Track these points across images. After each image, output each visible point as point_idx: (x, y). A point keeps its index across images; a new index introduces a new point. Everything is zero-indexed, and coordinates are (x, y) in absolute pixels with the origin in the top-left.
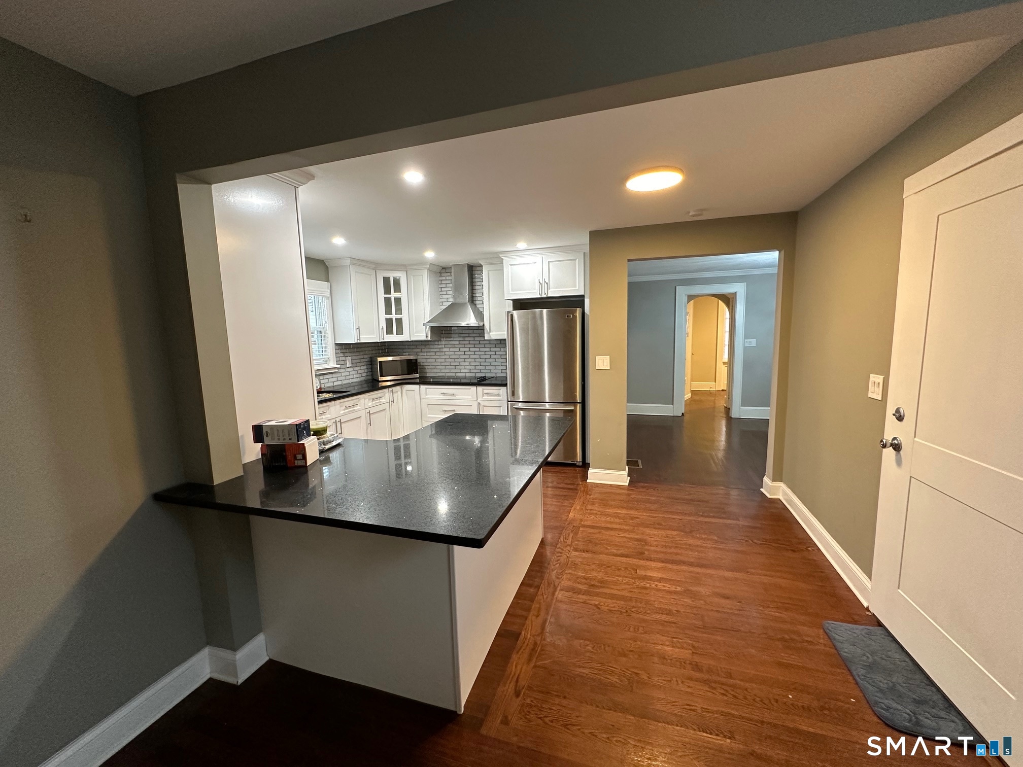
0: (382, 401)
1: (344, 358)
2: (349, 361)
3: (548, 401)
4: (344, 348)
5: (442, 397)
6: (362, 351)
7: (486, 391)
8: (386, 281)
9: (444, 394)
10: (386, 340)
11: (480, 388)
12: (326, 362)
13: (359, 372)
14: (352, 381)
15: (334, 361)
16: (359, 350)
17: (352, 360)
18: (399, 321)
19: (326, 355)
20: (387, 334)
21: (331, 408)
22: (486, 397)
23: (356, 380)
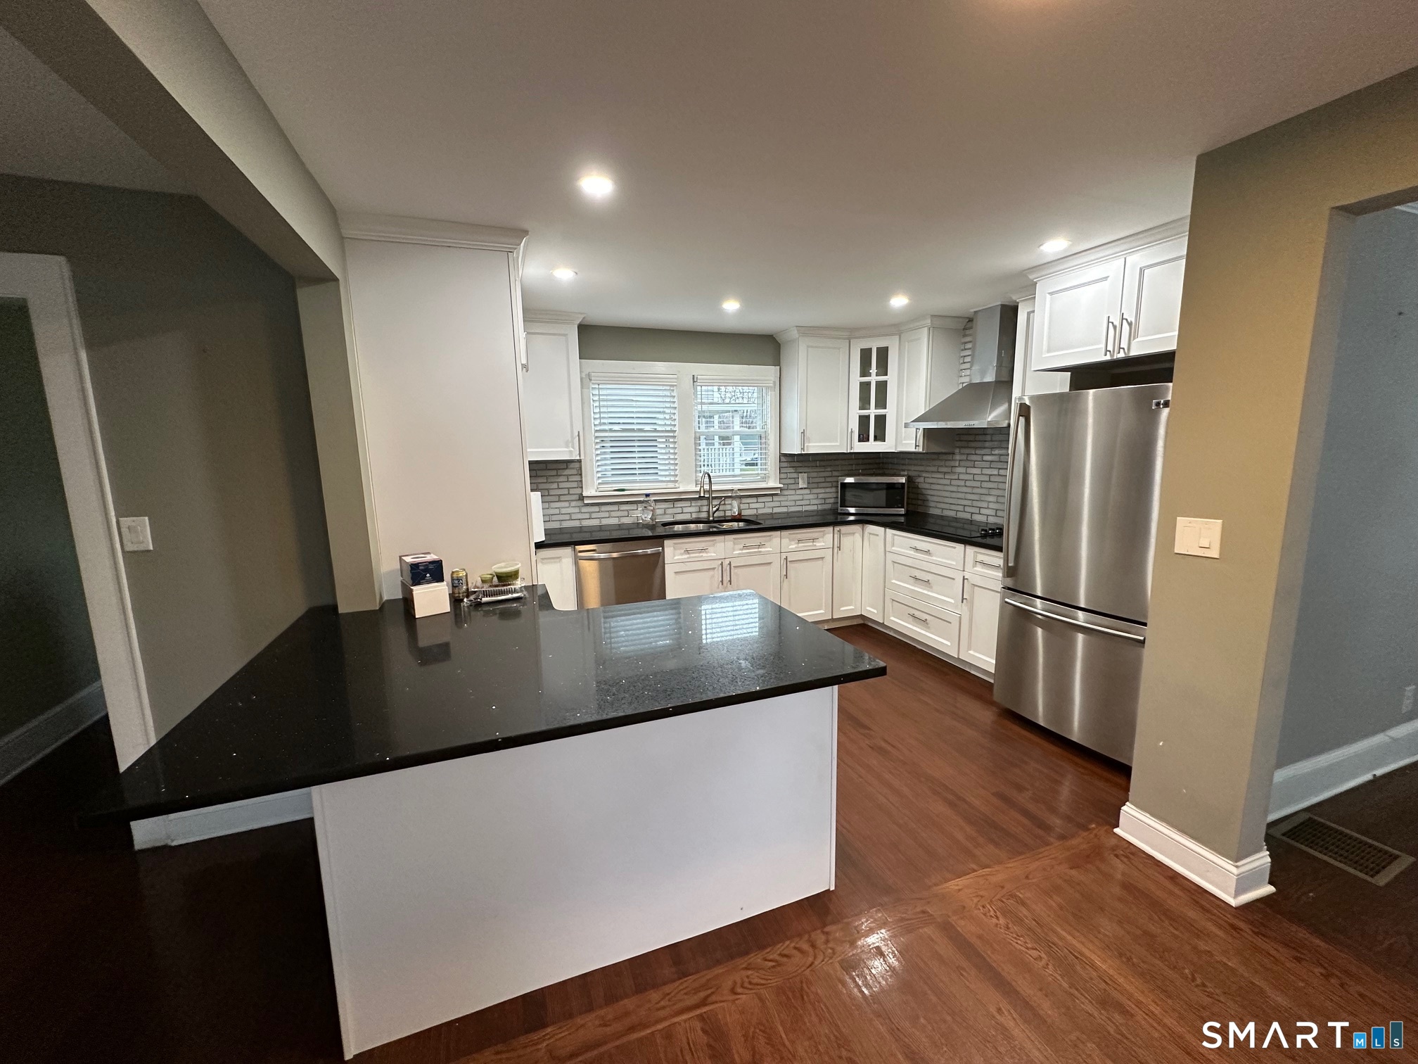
0: (818, 544)
1: (795, 475)
2: (803, 479)
3: (1082, 605)
4: (795, 462)
5: (912, 552)
6: (831, 466)
7: (980, 558)
8: (866, 354)
9: (916, 549)
10: (856, 450)
11: (971, 550)
12: (764, 479)
13: (820, 496)
14: (805, 508)
15: (776, 477)
16: (823, 463)
17: (808, 478)
18: (881, 420)
19: (766, 469)
20: (859, 441)
21: (718, 545)
22: (979, 569)
23: (815, 508)
